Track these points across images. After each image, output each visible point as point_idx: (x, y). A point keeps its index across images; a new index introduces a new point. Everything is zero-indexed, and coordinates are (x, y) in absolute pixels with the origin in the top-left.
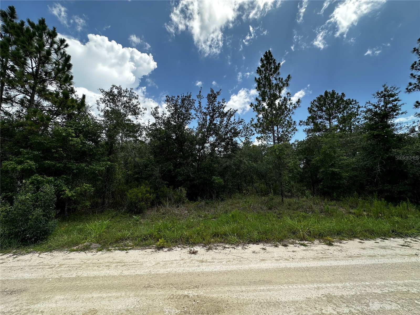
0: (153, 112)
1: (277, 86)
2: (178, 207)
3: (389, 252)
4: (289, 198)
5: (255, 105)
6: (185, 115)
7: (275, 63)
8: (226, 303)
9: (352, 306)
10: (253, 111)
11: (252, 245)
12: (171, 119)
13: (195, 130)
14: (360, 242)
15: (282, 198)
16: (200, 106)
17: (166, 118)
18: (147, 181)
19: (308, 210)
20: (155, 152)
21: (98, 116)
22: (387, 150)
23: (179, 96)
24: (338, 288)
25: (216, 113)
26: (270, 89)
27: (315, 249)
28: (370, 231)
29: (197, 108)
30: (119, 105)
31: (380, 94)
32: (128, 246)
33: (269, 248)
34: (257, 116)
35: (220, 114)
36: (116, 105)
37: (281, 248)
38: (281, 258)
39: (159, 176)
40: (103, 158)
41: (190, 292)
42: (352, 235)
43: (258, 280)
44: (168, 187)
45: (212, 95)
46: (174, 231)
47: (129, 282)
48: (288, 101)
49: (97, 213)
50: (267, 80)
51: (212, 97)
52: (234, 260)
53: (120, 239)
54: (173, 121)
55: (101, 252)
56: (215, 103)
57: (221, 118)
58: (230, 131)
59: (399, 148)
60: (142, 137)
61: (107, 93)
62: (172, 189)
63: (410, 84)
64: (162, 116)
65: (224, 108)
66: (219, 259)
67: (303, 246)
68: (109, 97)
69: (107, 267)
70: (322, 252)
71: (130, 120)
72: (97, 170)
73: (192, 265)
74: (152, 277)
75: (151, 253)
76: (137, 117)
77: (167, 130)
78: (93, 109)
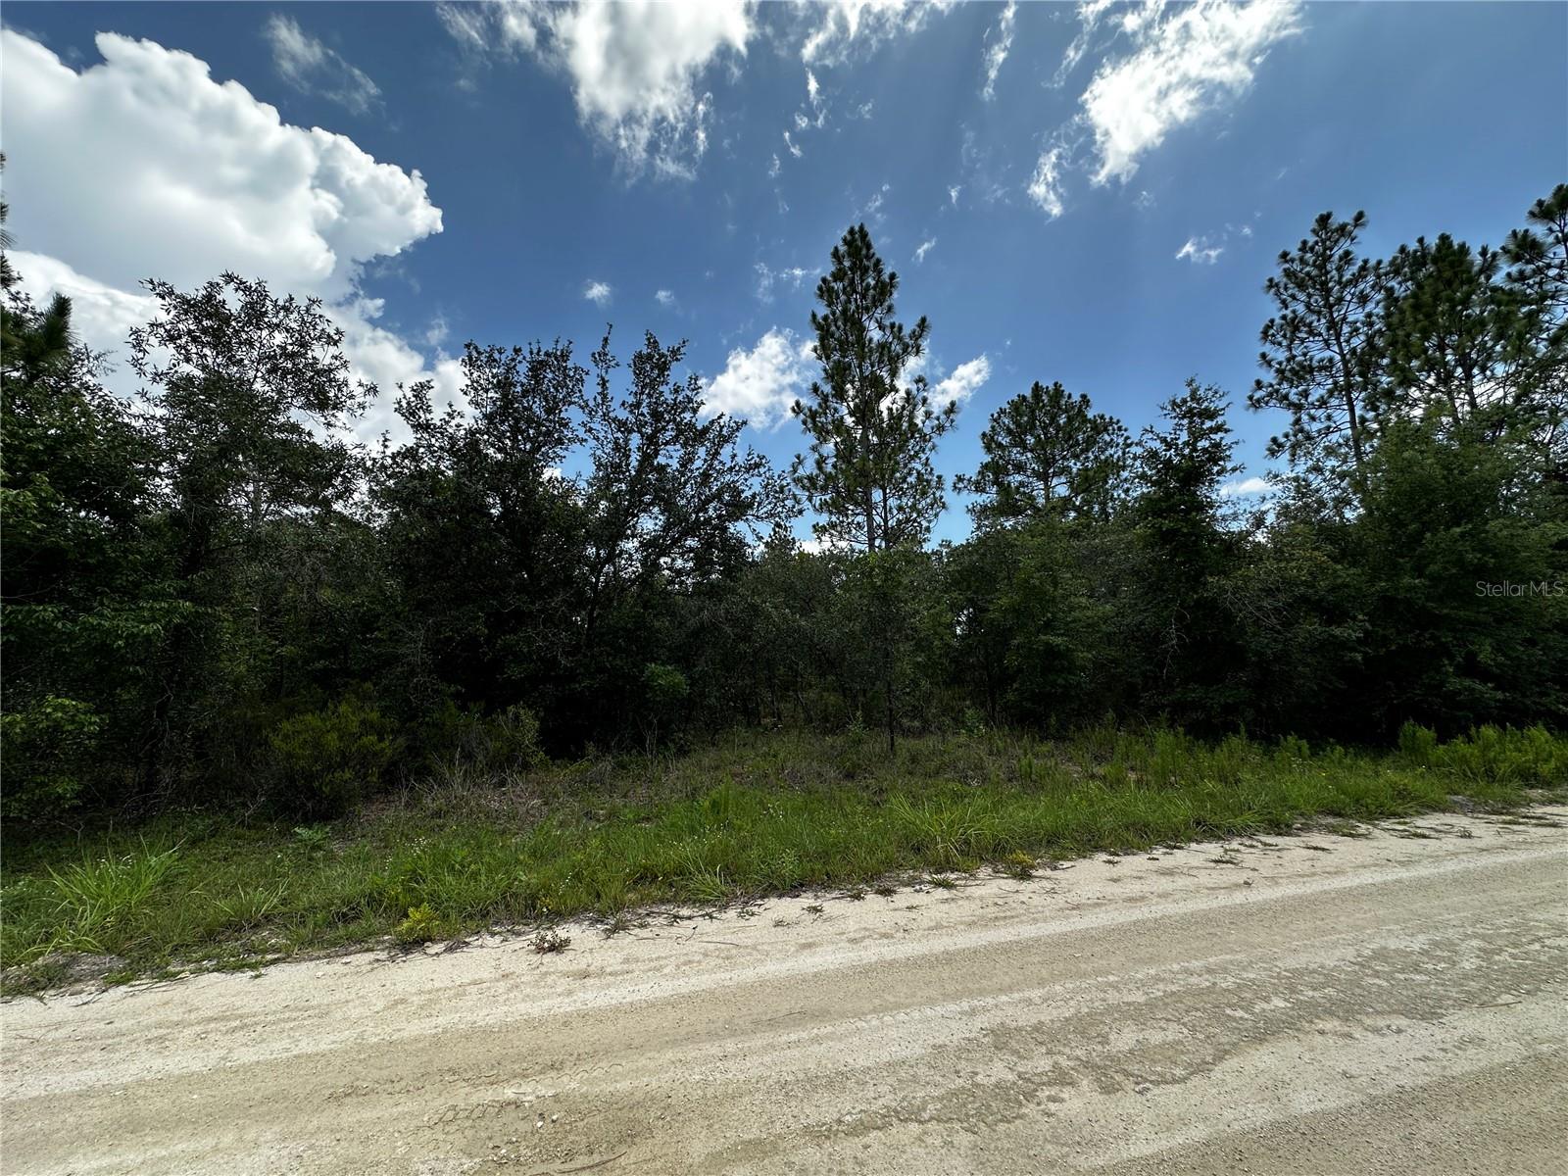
0: (404, 403)
1: (883, 349)
2: (503, 783)
3: (1181, 882)
4: (913, 736)
5: (810, 410)
6: (544, 425)
7: (879, 272)
8: (662, 1105)
9: (1062, 1049)
10: (804, 432)
11: (776, 900)
12: (486, 437)
13: (583, 485)
14: (1110, 862)
15: (892, 739)
16: (604, 395)
17: (463, 432)
18: (368, 685)
19: (970, 773)
20: (409, 566)
21: (137, 399)
22: (1196, 580)
23: (520, 350)
24: (1029, 1002)
25: (664, 428)
26: (862, 358)
27: (976, 895)
28: (1138, 827)
29: (591, 403)
30: (246, 362)
31: (1179, 406)
32: (265, 952)
33: (834, 905)
34: (814, 449)
35: (680, 432)
36: (229, 359)
37: (873, 901)
38: (868, 934)
39: (423, 664)
40: (153, 582)
41: (527, 1088)
42: (1089, 842)
43: (785, 1012)
44: (463, 708)
45: (650, 357)
46: (475, 875)
47: (258, 1089)
48: (920, 405)
49: (115, 830)
50: (853, 324)
51: (652, 366)
52: (706, 955)
53: (228, 925)
54: (493, 446)
55: (123, 988)
56: (661, 389)
57: (684, 445)
58: (718, 496)
59: (1224, 573)
60: (351, 501)
61: (185, 301)
62: (478, 716)
63: (1259, 384)
64: (447, 423)
65: (695, 411)
66: (651, 960)
67: (941, 889)
68: (198, 322)
69: (153, 1047)
70: (996, 900)
71: (295, 428)
72: (120, 637)
73: (541, 990)
74: (370, 1056)
75: (369, 967)
76: (333, 420)
77: (464, 480)
78: (109, 366)
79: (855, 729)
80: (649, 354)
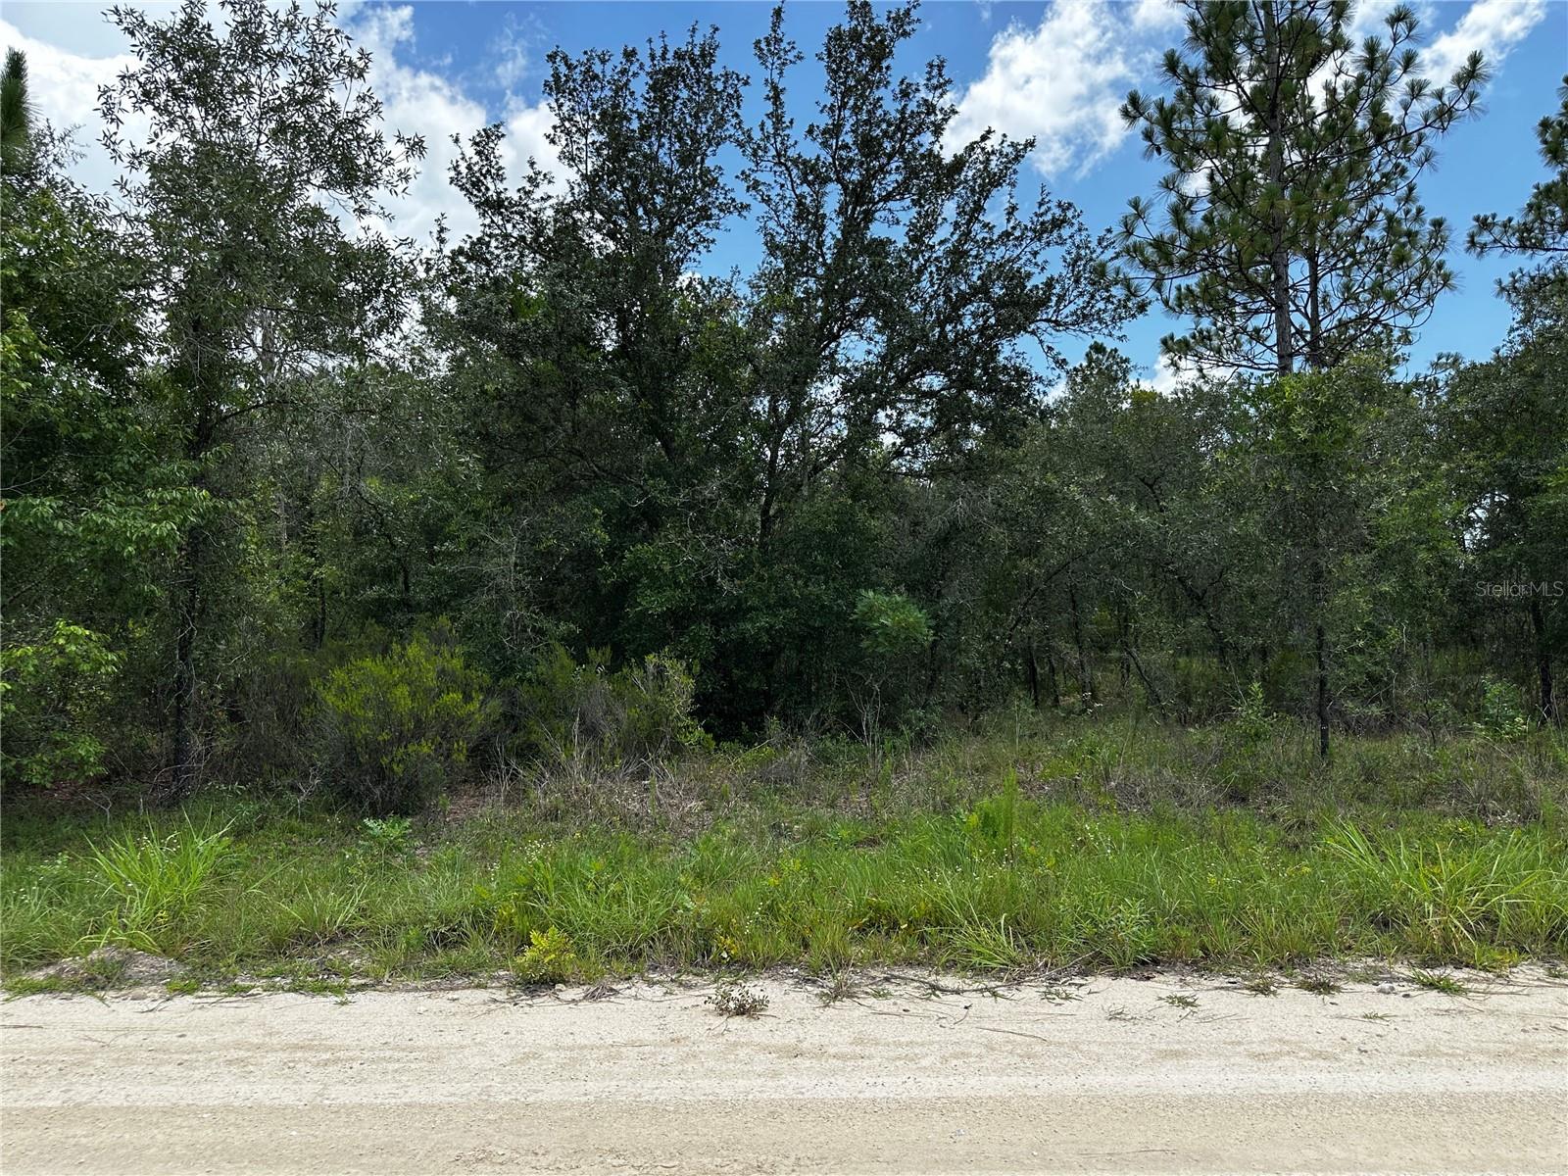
0: (463, 169)
2: (643, 774)
4: (1369, 732)
5: (1160, 107)
6: (678, 186)
10: (1147, 155)
11: (1109, 980)
12: (587, 214)
13: (743, 290)
15: (1324, 736)
16: (777, 118)
17: (551, 210)
18: (443, 620)
19: (1492, 805)
20: (487, 437)
21: (115, 193)
23: (634, 53)
25: (882, 168)
27: (1510, 1009)
29: (757, 135)
30: (244, 121)
32: (349, 974)
33: (1214, 996)
34: (1168, 185)
35: (913, 173)
36: (223, 119)
37: (1294, 999)
38: (1286, 1048)
39: (518, 589)
40: (159, 464)
43: (1138, 1147)
44: (581, 659)
45: (855, 35)
46: (618, 898)
48: (1398, 72)
49: (147, 811)
51: (860, 51)
52: (990, 1048)
53: (299, 937)
54: (599, 228)
55: (189, 998)
56: (878, 94)
57: (918, 201)
58: (982, 290)
60: (398, 335)
61: (160, 34)
62: (600, 670)
64: (528, 193)
65: (938, 130)
66: (898, 1044)
67: (1435, 993)
68: (179, 66)
69: (234, 1069)
71: (317, 215)
72: (129, 541)
73: (731, 1065)
74: (501, 1118)
75: (485, 1008)
76: (365, 203)
77: (561, 287)
78: (77, 149)
79: (1248, 713)
80: (855, 29)
